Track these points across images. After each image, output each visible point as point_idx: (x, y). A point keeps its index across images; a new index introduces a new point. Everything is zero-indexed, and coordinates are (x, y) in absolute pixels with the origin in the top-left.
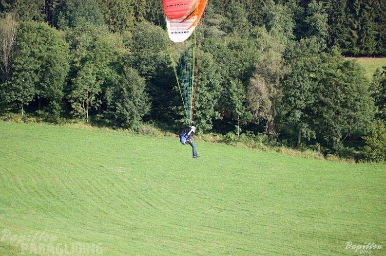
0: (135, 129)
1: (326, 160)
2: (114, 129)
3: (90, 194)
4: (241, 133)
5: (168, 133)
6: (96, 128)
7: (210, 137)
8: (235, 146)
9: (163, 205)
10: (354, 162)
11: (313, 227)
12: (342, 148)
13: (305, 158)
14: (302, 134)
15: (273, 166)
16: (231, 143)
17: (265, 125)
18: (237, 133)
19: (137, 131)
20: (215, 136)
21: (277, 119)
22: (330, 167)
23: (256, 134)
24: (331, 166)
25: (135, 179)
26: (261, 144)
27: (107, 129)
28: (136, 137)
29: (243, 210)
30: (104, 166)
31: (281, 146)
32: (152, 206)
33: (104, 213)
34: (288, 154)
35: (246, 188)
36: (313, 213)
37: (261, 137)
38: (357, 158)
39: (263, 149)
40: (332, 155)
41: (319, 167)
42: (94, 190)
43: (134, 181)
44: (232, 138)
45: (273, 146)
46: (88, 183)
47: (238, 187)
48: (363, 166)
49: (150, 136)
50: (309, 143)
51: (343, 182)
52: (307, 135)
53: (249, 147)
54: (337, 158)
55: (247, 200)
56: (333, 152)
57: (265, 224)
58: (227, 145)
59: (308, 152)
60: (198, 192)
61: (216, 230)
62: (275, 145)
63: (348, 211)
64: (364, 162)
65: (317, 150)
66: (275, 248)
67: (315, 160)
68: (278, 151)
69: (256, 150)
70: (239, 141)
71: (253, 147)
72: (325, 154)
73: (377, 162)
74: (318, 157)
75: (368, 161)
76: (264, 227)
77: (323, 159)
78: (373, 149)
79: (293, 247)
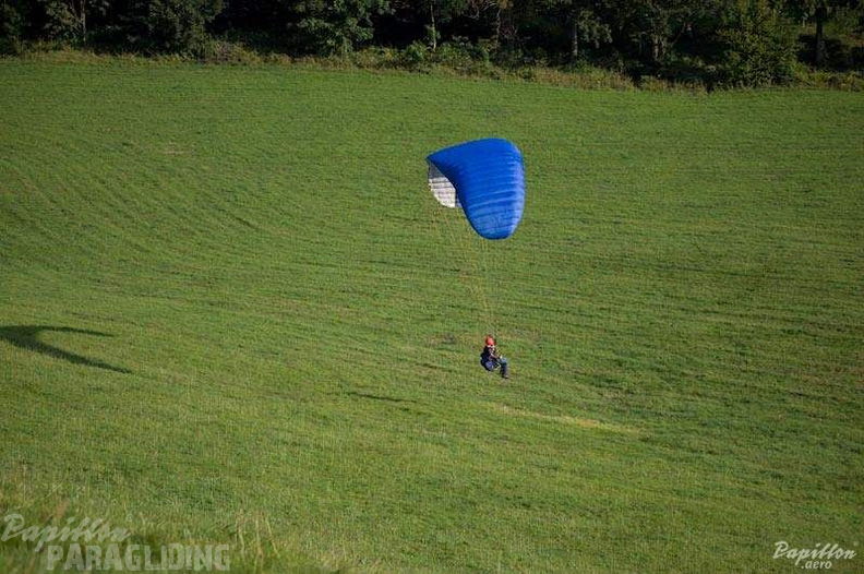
0: (195, 52)
1: (639, 91)
2: (147, 55)
3: (107, 209)
4: (439, 43)
5: (273, 55)
6: (107, 58)
7: (370, 56)
8: (428, 73)
9: (274, 222)
10: (704, 89)
11: (621, 244)
12: (673, 58)
13: (591, 88)
14: (580, 33)
15: (519, 112)
16: (419, 66)
17: (494, 20)
18: (431, 43)
19: (200, 56)
20: (381, 52)
22: (650, 105)
23: (475, 42)
24: (652, 103)
25: (206, 168)
26: (488, 64)
27: (133, 57)
28: (200, 71)
30: (132, 142)
31: (535, 65)
32: (248, 224)
33: (142, 250)
34: (551, 81)
36: (618, 213)
37: (486, 47)
38: (710, 82)
39: (492, 74)
40: (652, 78)
41: (624, 108)
42: (114, 199)
43: (204, 171)
44: (420, 55)
45: (515, 66)
46: (98, 185)
48: (723, 98)
49: (233, 65)
50: (600, 55)
51: (681, 136)
52: (591, 34)
53: (461, 73)
54: (664, 84)
56: (653, 69)
58: (411, 71)
59: (597, 74)
60: (350, 184)
61: (399, 269)
62: (521, 63)
63: (698, 203)
64: (726, 89)
65: (617, 68)
66: (536, 299)
67: (614, 91)
68: (528, 77)
69: (478, 78)
70: (437, 61)
71: (470, 72)
72: (636, 76)
73: (756, 85)
74: (619, 82)
75: (735, 86)
76: (509, 253)
77: (632, 87)
78: (745, 57)
79: (577, 294)
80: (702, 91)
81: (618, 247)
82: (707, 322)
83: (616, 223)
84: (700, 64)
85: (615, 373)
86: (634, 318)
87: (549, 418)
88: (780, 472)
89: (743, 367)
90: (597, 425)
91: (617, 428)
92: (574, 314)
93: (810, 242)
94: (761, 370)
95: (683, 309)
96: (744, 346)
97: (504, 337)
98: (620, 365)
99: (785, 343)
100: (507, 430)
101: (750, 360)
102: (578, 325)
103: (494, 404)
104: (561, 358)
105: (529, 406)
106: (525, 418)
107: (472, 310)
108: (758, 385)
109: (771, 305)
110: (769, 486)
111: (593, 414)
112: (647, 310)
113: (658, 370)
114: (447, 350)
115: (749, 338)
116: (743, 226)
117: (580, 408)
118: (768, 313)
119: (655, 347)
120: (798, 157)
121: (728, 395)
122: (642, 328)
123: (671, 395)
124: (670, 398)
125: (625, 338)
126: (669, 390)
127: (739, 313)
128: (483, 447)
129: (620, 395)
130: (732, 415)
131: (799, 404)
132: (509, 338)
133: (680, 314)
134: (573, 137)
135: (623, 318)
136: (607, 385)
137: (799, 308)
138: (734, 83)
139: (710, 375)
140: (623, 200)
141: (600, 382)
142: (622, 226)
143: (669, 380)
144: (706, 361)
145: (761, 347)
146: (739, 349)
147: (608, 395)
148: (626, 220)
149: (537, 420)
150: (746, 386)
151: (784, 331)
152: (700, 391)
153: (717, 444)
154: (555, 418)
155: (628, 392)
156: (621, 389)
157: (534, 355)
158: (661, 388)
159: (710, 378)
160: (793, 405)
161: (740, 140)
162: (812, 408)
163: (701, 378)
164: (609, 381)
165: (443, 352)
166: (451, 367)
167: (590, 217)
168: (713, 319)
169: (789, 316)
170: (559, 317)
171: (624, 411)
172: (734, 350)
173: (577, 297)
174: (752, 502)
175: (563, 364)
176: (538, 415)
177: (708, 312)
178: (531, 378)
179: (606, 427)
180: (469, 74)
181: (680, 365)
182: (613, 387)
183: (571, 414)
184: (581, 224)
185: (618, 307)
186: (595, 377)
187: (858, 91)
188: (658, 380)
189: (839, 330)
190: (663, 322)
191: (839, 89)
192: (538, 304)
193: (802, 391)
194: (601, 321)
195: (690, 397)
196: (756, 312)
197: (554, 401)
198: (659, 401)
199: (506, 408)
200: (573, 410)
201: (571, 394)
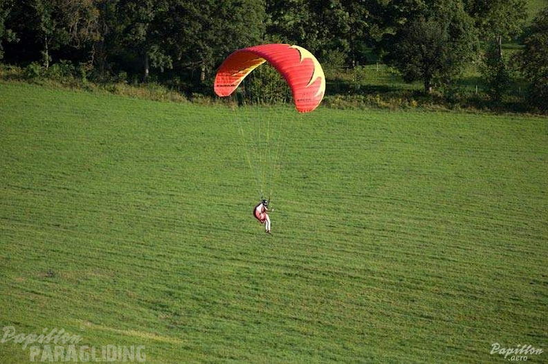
1: (190, 103)
4: (51, 64)
7: (1, 71)
8: (42, 85)
11: (174, 211)
13: (157, 100)
14: (151, 61)
15: (106, 115)
16: (36, 79)
17: (91, 49)
18: (45, 64)
20: (9, 69)
21: (109, 39)
23: (76, 65)
24: (199, 113)
26: (85, 80)
29: (59, 188)
31: (118, 82)
34: (129, 94)
35: (62, 153)
36: (173, 188)
37: (85, 68)
38: (240, 99)
39: (87, 88)
40: (200, 95)
41: (179, 115)
44: (37, 72)
45: (103, 83)
47: (50, 151)
48: (250, 111)
50: (163, 77)
51: (219, 136)
52: (158, 63)
53: (66, 86)
54: (208, 100)
55: (65, 172)
56: (201, 89)
57: (96, 209)
58: (29, 83)
59: (161, 90)
61: (16, 223)
62: (108, 81)
63: (229, 184)
64: (251, 104)
65: (175, 87)
66: (113, 247)
67: (173, 103)
68: (113, 91)
69: (77, 90)
70: (47, 76)
71: (72, 85)
72: (189, 94)
73: (272, 103)
74: (177, 97)
75: (257, 103)
76: (96, 214)
77: (186, 101)
78: (265, 83)
79: (142, 244)
80: (235, 106)
81: (172, 212)
82: (232, 266)
83: (171, 195)
85: (167, 301)
86: (182, 262)
87: (119, 331)
89: (257, 298)
90: (153, 336)
91: (167, 339)
92: (139, 259)
93: (306, 212)
94: (269, 301)
95: (216, 257)
96: (257, 284)
97: (90, 274)
98: (171, 295)
99: (286, 283)
101: (261, 294)
102: (142, 267)
103: (81, 321)
104: (129, 289)
105: (105, 322)
106: (103, 331)
107: (67, 253)
108: (267, 311)
109: (277, 256)
111: (151, 329)
112: (191, 257)
113: (197, 299)
114: (48, 282)
115: (261, 278)
117: (141, 325)
118: (276, 262)
119: (196, 283)
120: (300, 153)
121: (245, 318)
122: (187, 269)
123: (205, 317)
124: (205, 320)
125: (175, 276)
126: (204, 313)
127: (255, 260)
129: (170, 316)
130: (248, 332)
131: (294, 325)
132: (93, 274)
133: (214, 260)
134: (143, 134)
135: (173, 262)
136: (161, 309)
137: (296, 258)
138: (257, 100)
139: (234, 303)
140: (177, 179)
142: (175, 198)
143: (205, 307)
144: (232, 294)
145: (270, 285)
146: (254, 286)
147: (162, 316)
148: (178, 194)
149: (110, 333)
150: (258, 312)
151: (285, 274)
152: (226, 315)
153: (238, 352)
154: (124, 332)
155: (175, 314)
156: (171, 312)
157: (110, 286)
158: (199, 312)
159: (233, 305)
160: (290, 326)
161: (259, 140)
162: (303, 328)
163: (227, 306)
164: (163, 306)
165: (45, 283)
166: (51, 294)
167: (153, 190)
168: (237, 264)
169: (290, 264)
170: (129, 260)
171: (172, 328)
172: (250, 286)
173: (142, 246)
175: (130, 293)
176: (111, 329)
177: (233, 259)
178: (107, 303)
179: (159, 338)
180: (72, 87)
181: (212, 296)
182: (166, 311)
183: (135, 329)
184: (146, 196)
185: (170, 254)
186: (153, 303)
187: (343, 109)
188: (197, 307)
189: (324, 274)
190: (202, 265)
191: (330, 107)
192: (114, 251)
193: (297, 317)
194: (159, 264)
195: (218, 319)
196: (266, 260)
197: (123, 319)
198: (197, 321)
199: (89, 324)
200: (137, 326)
201: (136, 314)
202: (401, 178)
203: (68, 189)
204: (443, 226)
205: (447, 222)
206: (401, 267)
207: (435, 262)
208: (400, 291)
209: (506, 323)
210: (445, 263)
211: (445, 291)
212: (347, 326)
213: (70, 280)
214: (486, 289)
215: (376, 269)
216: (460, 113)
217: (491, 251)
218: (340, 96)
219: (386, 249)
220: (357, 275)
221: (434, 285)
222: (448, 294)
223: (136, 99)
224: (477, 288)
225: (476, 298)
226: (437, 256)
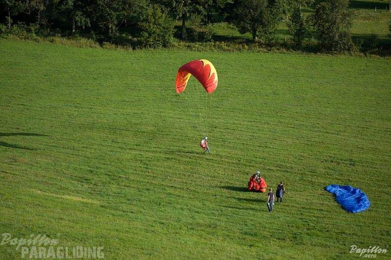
1: (102, 49)
4: (12, 25)
8: (6, 38)
11: (93, 118)
12: (118, 34)
13: (80, 47)
14: (76, 22)
15: (48, 57)
16: (3, 35)
17: (37, 15)
18: (8, 25)
21: (49, 8)
22: (107, 55)
23: (28, 25)
24: (108, 54)
26: (34, 35)
29: (18, 105)
31: (55, 36)
34: (62, 43)
35: (20, 82)
36: (92, 104)
37: (33, 27)
38: (135, 45)
39: (36, 40)
40: (108, 43)
44: (3, 30)
45: (46, 36)
47: (12, 81)
48: (140, 53)
50: (85, 32)
51: (121, 70)
52: (81, 23)
53: (22, 39)
54: (113, 46)
55: (22, 94)
56: (109, 39)
57: (42, 118)
59: (83, 41)
62: (49, 35)
63: (127, 100)
64: (141, 49)
65: (93, 38)
66: (54, 142)
67: (91, 49)
68: (52, 41)
69: (29, 41)
70: (10, 32)
71: (26, 38)
72: (101, 42)
73: (155, 48)
74: (93, 45)
75: (145, 48)
76: (42, 121)
77: (99, 47)
78: (150, 35)
80: (131, 49)
81: (91, 119)
82: (131, 153)
83: (91, 108)
84: (130, 37)
85: (89, 176)
86: (98, 151)
87: (59, 196)
88: (162, 221)
89: (147, 174)
90: (80, 199)
91: (90, 201)
92: (70, 149)
93: (178, 118)
94: (155, 175)
95: (120, 148)
96: (147, 164)
97: (39, 159)
98: (91, 172)
99: (165, 164)
100: (40, 201)
101: (150, 171)
102: (73, 154)
103: (34, 190)
104: (65, 169)
105: (50, 190)
106: (48, 196)
108: (153, 182)
109: (159, 146)
110: (158, 228)
111: (79, 195)
112: (104, 148)
113: (109, 175)
114: (13, 165)
115: (150, 161)
116: (147, 111)
117: (73, 192)
118: (158, 150)
119: (107, 165)
121: (140, 187)
122: (102, 156)
123: (114, 186)
124: (114, 188)
125: (94, 160)
126: (113, 184)
127: (145, 149)
128: (28, 209)
129: (91, 186)
130: (142, 196)
131: (172, 191)
132: (41, 160)
133: (119, 150)
134: (71, 69)
135: (93, 151)
136: (85, 181)
138: (145, 46)
139: (132, 177)
140: (94, 98)
141: (82, 180)
142: (93, 110)
143: (113, 180)
144: (131, 171)
145: (155, 165)
146: (145, 166)
147: (86, 186)
148: (95, 107)
149: (53, 197)
150: (148, 182)
151: (165, 158)
152: (128, 184)
153: (135, 208)
154: (62, 196)
155: (95, 185)
156: (92, 183)
157: (53, 168)
158: (110, 183)
159: (132, 179)
160: (169, 191)
161: (147, 72)
162: (177, 193)
163: (128, 179)
164: (87, 180)
165: (10, 166)
166: (15, 172)
167: (79, 105)
168: (133, 152)
169: (168, 151)
170: (64, 150)
171: (93, 193)
172: (143, 166)
173: (73, 141)
174: (150, 235)
175: (65, 171)
176: (54, 195)
177: (131, 149)
178: (51, 178)
179: (85, 200)
180: (25, 39)
181: (118, 173)
182: (88, 183)
183: (69, 195)
184: (75, 109)
185: (91, 146)
186: (80, 177)
187: (200, 51)
188: (108, 180)
189: (190, 158)
190: (111, 153)
191: (192, 50)
192: (54, 145)
193: (173, 185)
194: (83, 152)
195: (123, 187)
196: (153, 149)
197: (61, 188)
198: (109, 189)
199: (39, 192)
200: (70, 193)
201: (69, 185)
202: (238, 95)
203: (24, 105)
204: (266, 126)
205: (268, 124)
206: (239, 152)
207: (261, 149)
208: (239, 168)
209: (306, 187)
210: (267, 150)
211: (268, 167)
212: (205, 191)
213: (27, 164)
214: (294, 166)
215: (224, 154)
216: (276, 53)
217: (297, 142)
218: (198, 43)
219: (230, 141)
220: (211, 158)
221: (260, 164)
222: (270, 169)
223: (67, 47)
224: (288, 165)
225: (288, 172)
226: (262, 145)
